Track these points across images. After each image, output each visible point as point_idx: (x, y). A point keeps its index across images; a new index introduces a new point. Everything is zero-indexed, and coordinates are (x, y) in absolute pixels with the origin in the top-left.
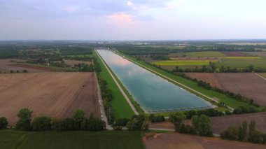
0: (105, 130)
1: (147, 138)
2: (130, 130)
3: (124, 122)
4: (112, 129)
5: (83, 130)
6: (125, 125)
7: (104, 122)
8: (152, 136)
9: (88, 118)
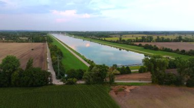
0: (52, 84)
1: (116, 93)
2: (88, 83)
3: (80, 75)
4: (62, 83)
5: (16, 86)
6: (80, 78)
7: (49, 73)
8: (122, 90)
9: (24, 69)
